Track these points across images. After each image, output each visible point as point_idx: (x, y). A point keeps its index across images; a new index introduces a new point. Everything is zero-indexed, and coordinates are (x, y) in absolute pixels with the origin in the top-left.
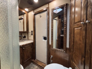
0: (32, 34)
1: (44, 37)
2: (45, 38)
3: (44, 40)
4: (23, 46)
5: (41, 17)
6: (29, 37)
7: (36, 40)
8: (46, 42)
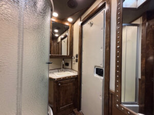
0: (77, 61)
1: (97, 69)
2: (99, 72)
3: (96, 76)
4: (59, 80)
5: (92, 24)
6: (73, 65)
7: (83, 73)
8: (102, 81)
